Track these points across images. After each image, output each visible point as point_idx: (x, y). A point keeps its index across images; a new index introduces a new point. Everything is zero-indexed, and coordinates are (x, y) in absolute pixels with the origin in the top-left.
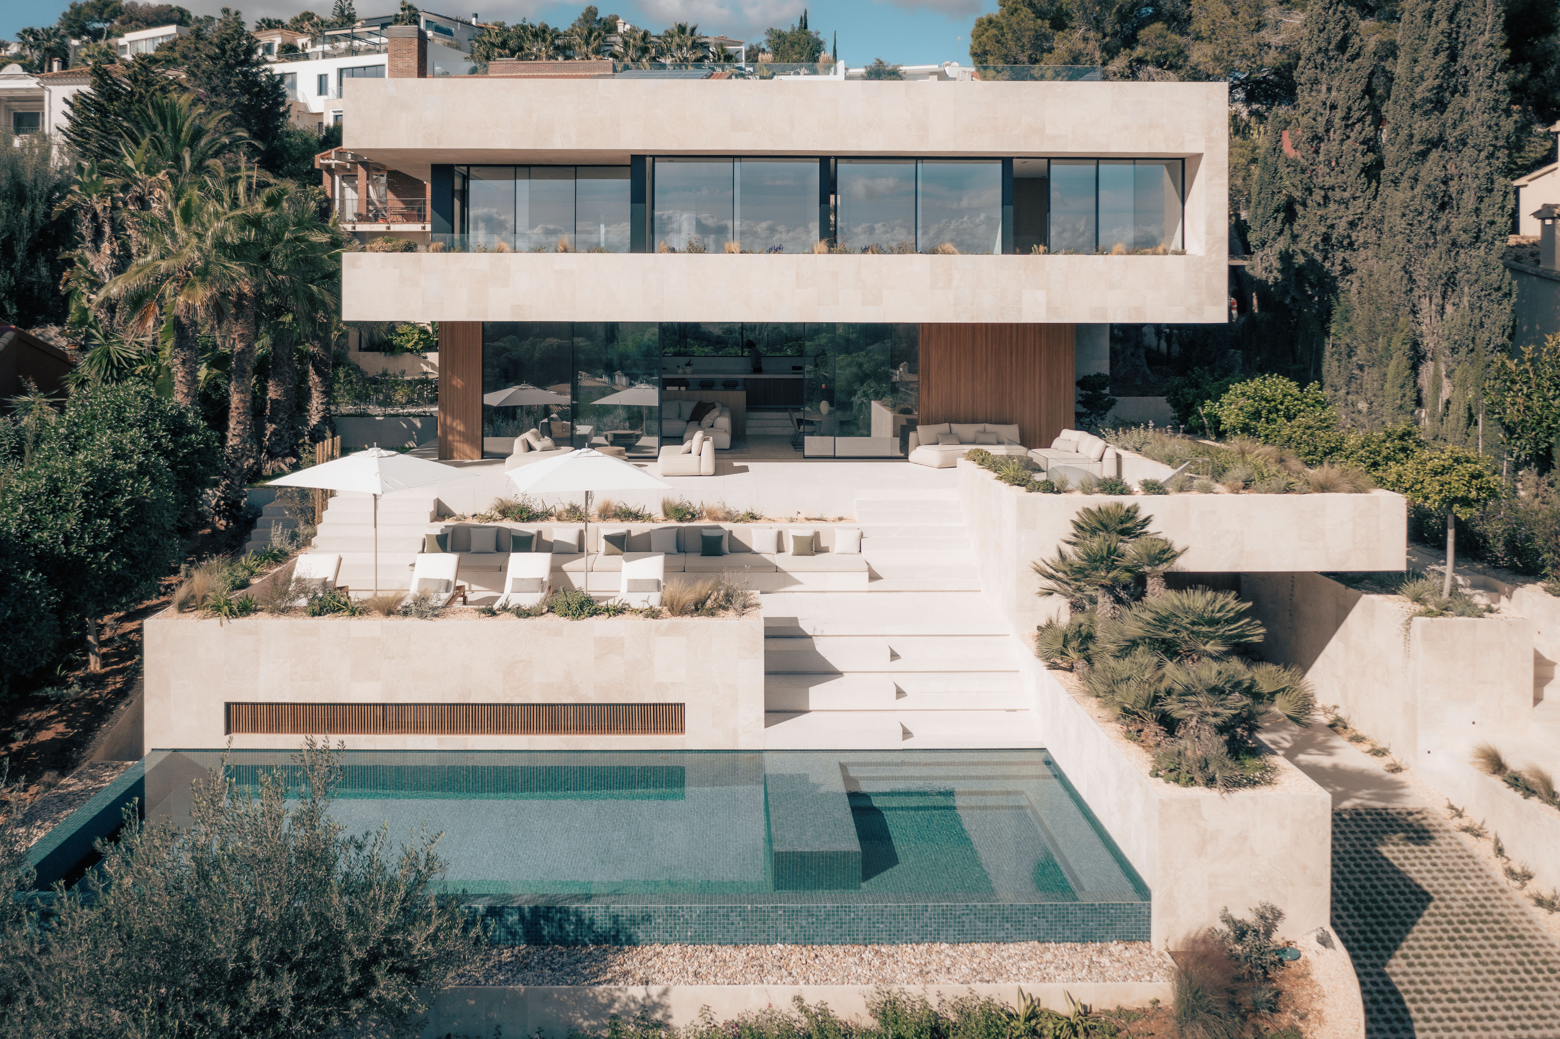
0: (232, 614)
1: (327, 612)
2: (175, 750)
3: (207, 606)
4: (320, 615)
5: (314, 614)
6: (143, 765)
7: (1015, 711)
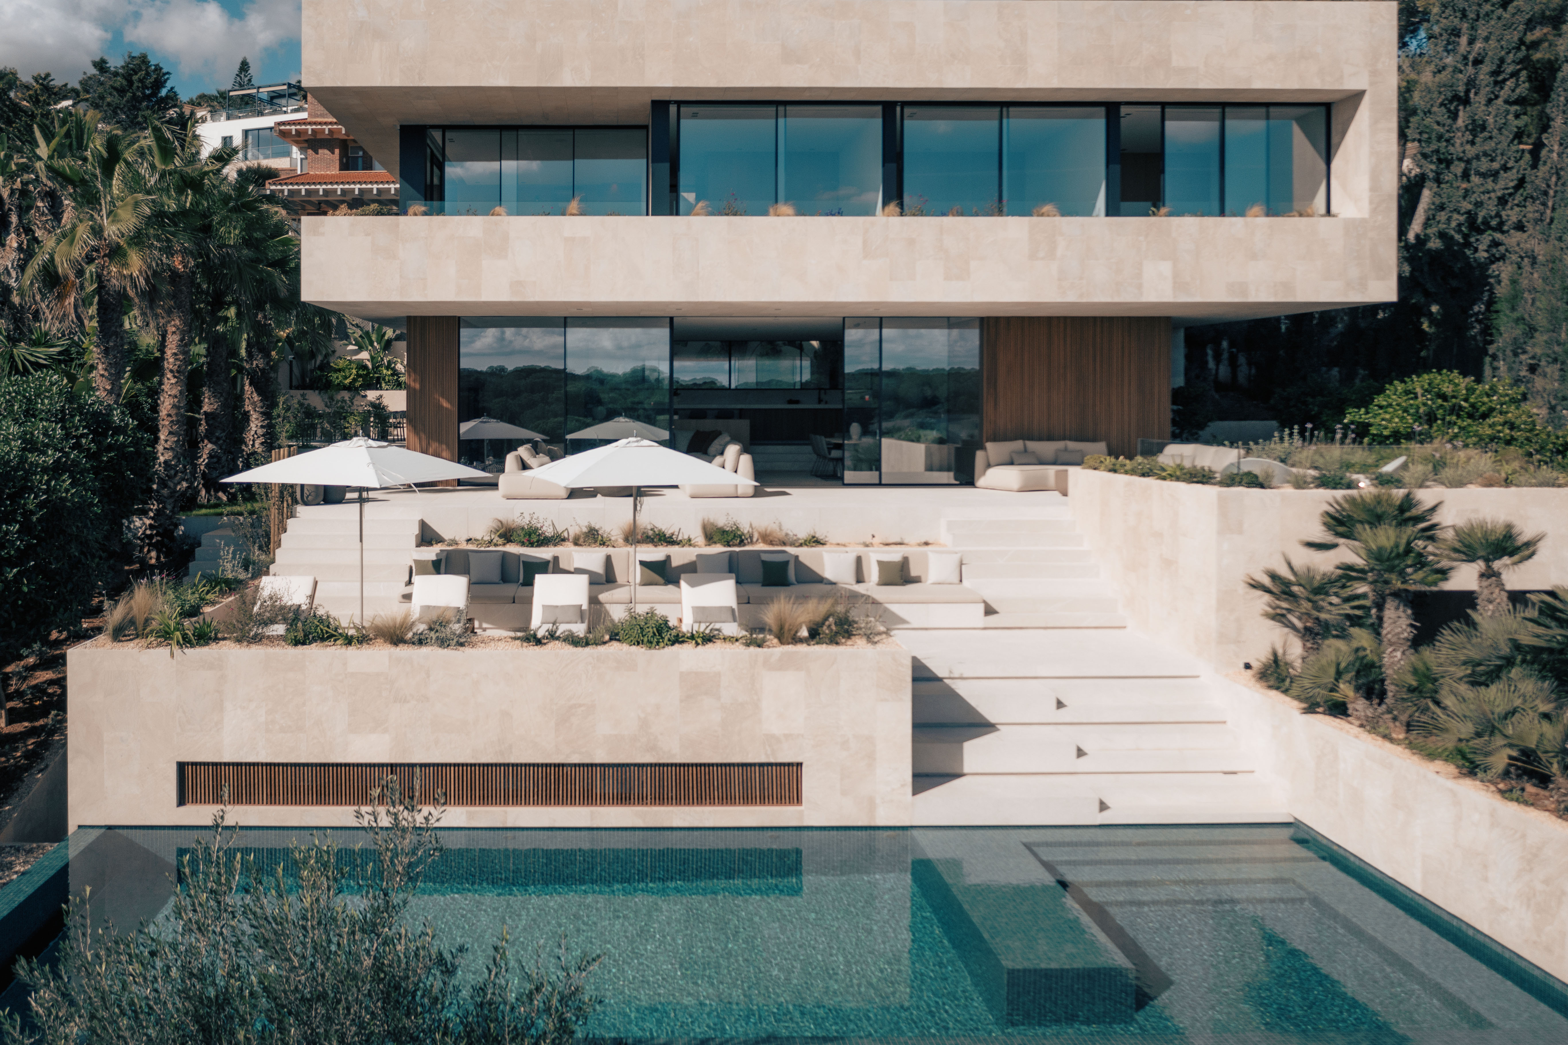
0: (186, 642)
1: (314, 640)
2: (110, 828)
3: (152, 632)
4: (304, 644)
5: (297, 643)
6: (67, 847)
7: (1234, 773)
